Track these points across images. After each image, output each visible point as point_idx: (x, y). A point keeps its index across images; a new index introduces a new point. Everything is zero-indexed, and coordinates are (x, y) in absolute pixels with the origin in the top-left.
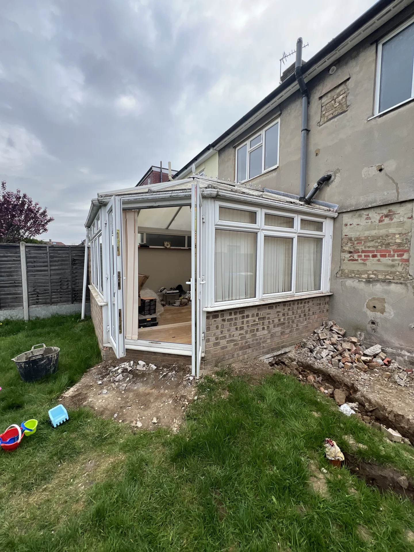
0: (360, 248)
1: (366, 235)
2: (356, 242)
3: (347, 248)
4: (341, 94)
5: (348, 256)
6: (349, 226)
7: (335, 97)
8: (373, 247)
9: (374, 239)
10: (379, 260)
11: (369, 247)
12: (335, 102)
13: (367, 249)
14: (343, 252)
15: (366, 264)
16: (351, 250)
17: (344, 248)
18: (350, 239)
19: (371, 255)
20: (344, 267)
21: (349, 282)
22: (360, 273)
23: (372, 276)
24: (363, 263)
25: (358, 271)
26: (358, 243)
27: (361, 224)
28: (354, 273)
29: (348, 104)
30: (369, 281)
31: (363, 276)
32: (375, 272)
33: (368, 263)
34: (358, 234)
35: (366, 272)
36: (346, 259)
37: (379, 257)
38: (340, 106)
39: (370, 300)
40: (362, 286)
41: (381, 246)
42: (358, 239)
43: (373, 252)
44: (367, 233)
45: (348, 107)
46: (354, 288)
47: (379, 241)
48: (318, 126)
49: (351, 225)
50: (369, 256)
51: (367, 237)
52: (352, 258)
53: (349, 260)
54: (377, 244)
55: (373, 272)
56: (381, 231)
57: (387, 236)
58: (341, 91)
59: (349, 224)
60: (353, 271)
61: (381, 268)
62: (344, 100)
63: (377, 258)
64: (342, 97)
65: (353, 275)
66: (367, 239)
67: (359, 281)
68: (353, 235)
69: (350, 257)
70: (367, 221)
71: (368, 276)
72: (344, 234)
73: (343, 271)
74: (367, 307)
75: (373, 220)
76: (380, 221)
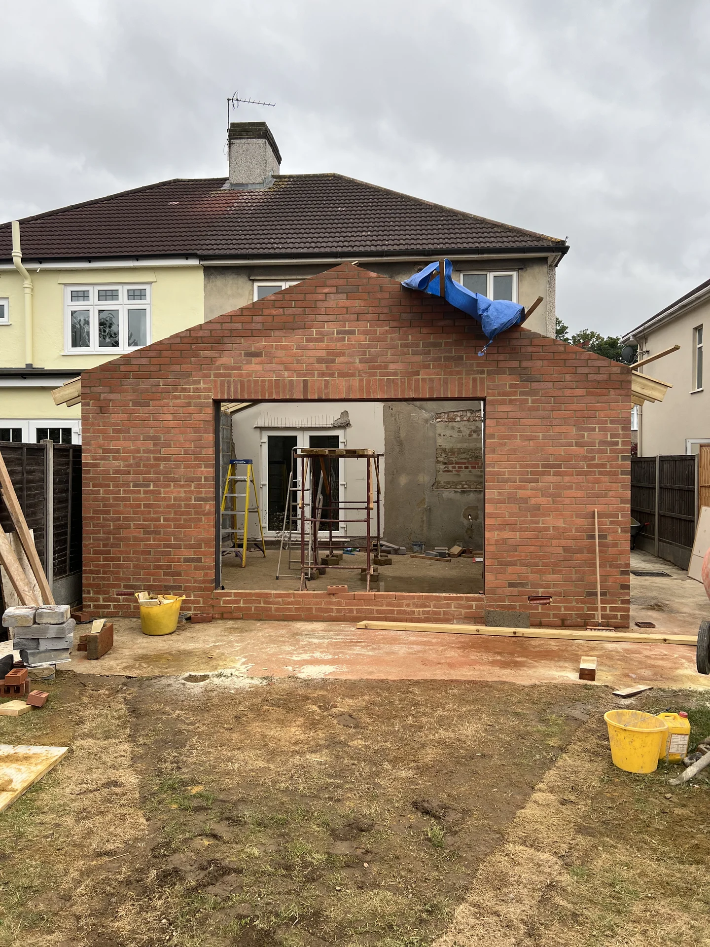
0: (453, 459)
1: (458, 447)
2: (450, 454)
3: (441, 459)
5: (442, 467)
6: (442, 437)
8: (465, 459)
9: (466, 451)
10: (470, 472)
11: (461, 459)
13: (461, 461)
14: (438, 463)
15: (459, 475)
16: (445, 461)
17: (439, 459)
18: (444, 450)
19: (463, 466)
20: (439, 479)
21: (446, 494)
22: (456, 484)
23: (466, 486)
24: (457, 474)
25: (454, 482)
26: (451, 455)
27: (454, 436)
28: (449, 484)
30: (463, 492)
31: (458, 487)
32: (468, 483)
33: (462, 474)
34: (451, 445)
35: (460, 483)
36: (441, 470)
37: (470, 469)
39: (466, 509)
40: (458, 496)
41: (471, 458)
42: (452, 450)
43: (465, 463)
44: (459, 446)
46: (451, 499)
47: (470, 453)
49: (444, 435)
50: (461, 467)
51: (459, 449)
52: (446, 469)
53: (444, 472)
54: (468, 456)
55: (466, 482)
56: (471, 445)
57: (476, 449)
59: (442, 435)
60: (449, 482)
61: (473, 479)
63: (469, 470)
65: (449, 486)
66: (460, 452)
67: (455, 492)
68: (447, 445)
69: (445, 468)
70: (459, 434)
71: (463, 488)
72: (438, 445)
73: (439, 482)
74: (464, 517)
75: (464, 434)
76: (470, 435)
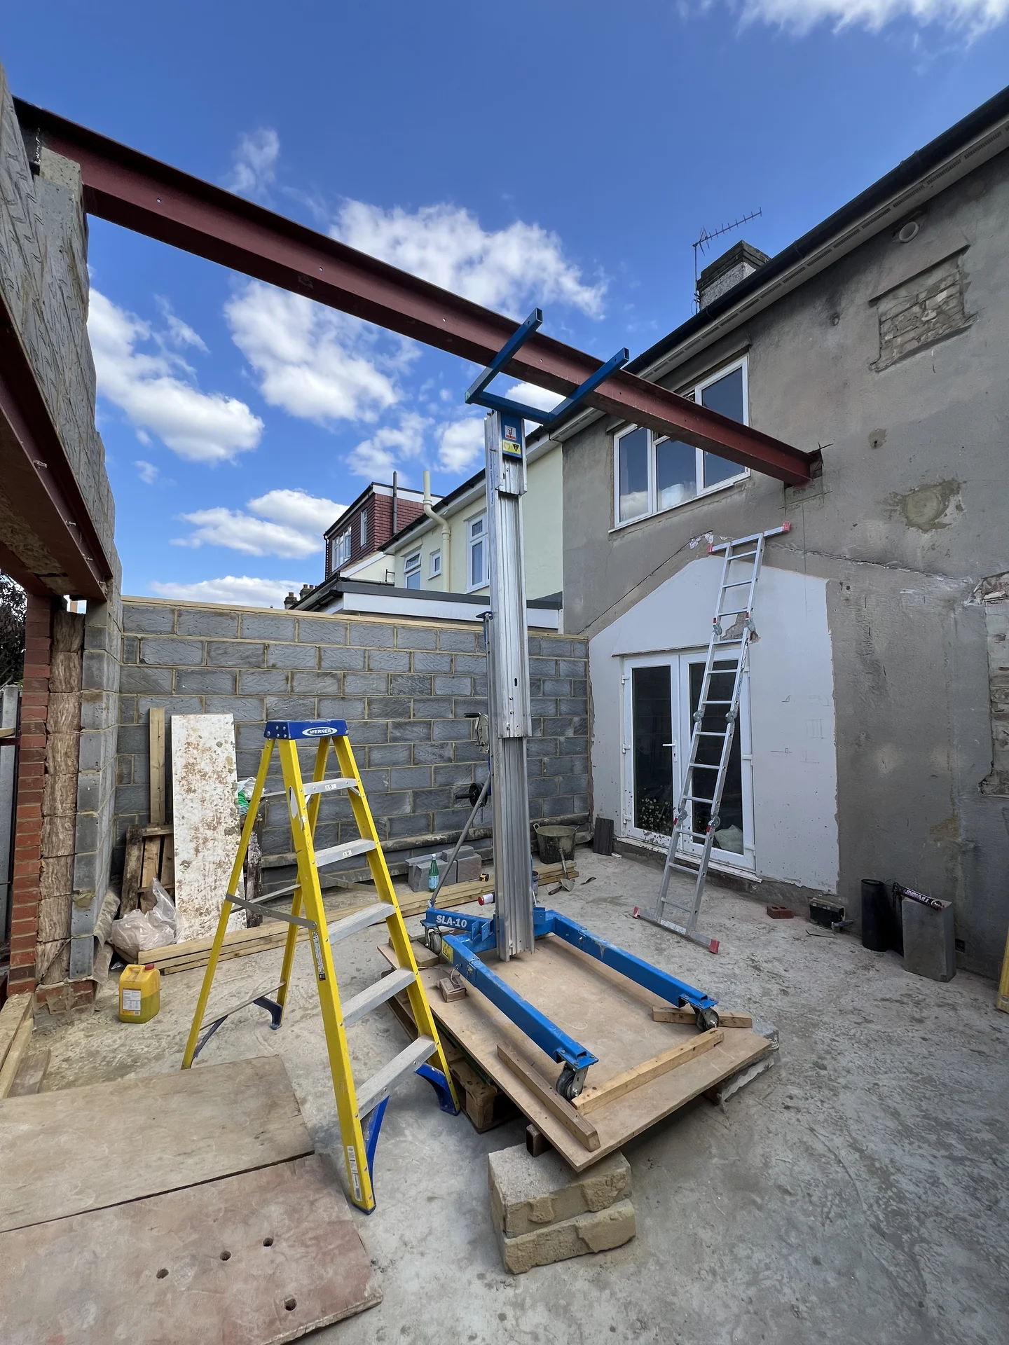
4: (942, 286)
7: (922, 296)
12: (925, 309)
14: (999, 718)
17: (1001, 706)
20: (1004, 764)
29: (969, 309)
38: (942, 316)
45: (968, 318)
48: (874, 374)
58: (941, 280)
62: (953, 303)
64: (944, 295)
72: (996, 665)
73: (1003, 775)
